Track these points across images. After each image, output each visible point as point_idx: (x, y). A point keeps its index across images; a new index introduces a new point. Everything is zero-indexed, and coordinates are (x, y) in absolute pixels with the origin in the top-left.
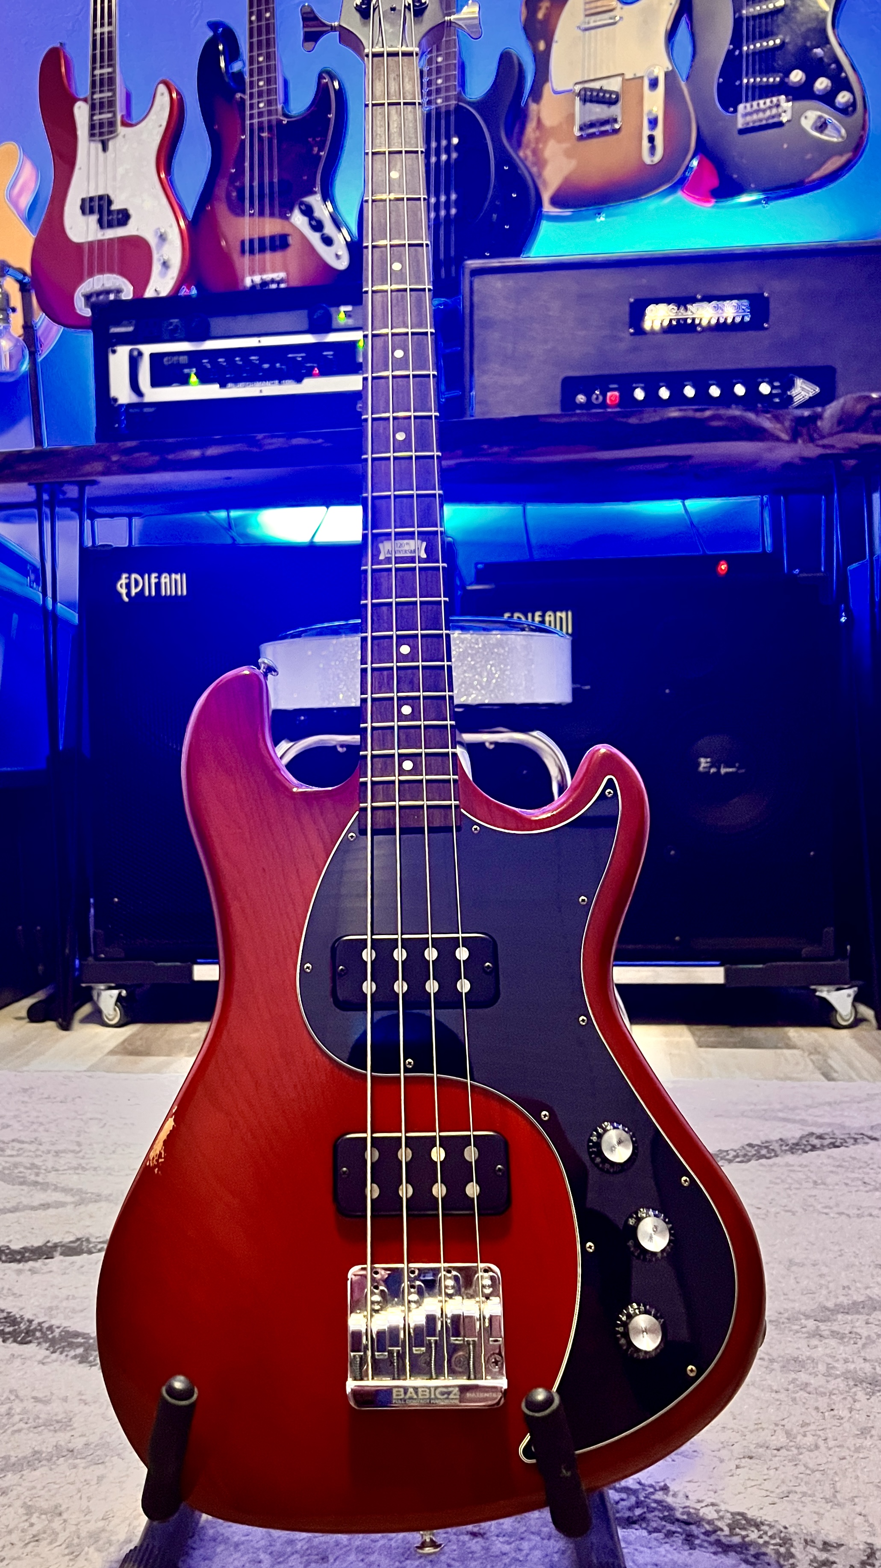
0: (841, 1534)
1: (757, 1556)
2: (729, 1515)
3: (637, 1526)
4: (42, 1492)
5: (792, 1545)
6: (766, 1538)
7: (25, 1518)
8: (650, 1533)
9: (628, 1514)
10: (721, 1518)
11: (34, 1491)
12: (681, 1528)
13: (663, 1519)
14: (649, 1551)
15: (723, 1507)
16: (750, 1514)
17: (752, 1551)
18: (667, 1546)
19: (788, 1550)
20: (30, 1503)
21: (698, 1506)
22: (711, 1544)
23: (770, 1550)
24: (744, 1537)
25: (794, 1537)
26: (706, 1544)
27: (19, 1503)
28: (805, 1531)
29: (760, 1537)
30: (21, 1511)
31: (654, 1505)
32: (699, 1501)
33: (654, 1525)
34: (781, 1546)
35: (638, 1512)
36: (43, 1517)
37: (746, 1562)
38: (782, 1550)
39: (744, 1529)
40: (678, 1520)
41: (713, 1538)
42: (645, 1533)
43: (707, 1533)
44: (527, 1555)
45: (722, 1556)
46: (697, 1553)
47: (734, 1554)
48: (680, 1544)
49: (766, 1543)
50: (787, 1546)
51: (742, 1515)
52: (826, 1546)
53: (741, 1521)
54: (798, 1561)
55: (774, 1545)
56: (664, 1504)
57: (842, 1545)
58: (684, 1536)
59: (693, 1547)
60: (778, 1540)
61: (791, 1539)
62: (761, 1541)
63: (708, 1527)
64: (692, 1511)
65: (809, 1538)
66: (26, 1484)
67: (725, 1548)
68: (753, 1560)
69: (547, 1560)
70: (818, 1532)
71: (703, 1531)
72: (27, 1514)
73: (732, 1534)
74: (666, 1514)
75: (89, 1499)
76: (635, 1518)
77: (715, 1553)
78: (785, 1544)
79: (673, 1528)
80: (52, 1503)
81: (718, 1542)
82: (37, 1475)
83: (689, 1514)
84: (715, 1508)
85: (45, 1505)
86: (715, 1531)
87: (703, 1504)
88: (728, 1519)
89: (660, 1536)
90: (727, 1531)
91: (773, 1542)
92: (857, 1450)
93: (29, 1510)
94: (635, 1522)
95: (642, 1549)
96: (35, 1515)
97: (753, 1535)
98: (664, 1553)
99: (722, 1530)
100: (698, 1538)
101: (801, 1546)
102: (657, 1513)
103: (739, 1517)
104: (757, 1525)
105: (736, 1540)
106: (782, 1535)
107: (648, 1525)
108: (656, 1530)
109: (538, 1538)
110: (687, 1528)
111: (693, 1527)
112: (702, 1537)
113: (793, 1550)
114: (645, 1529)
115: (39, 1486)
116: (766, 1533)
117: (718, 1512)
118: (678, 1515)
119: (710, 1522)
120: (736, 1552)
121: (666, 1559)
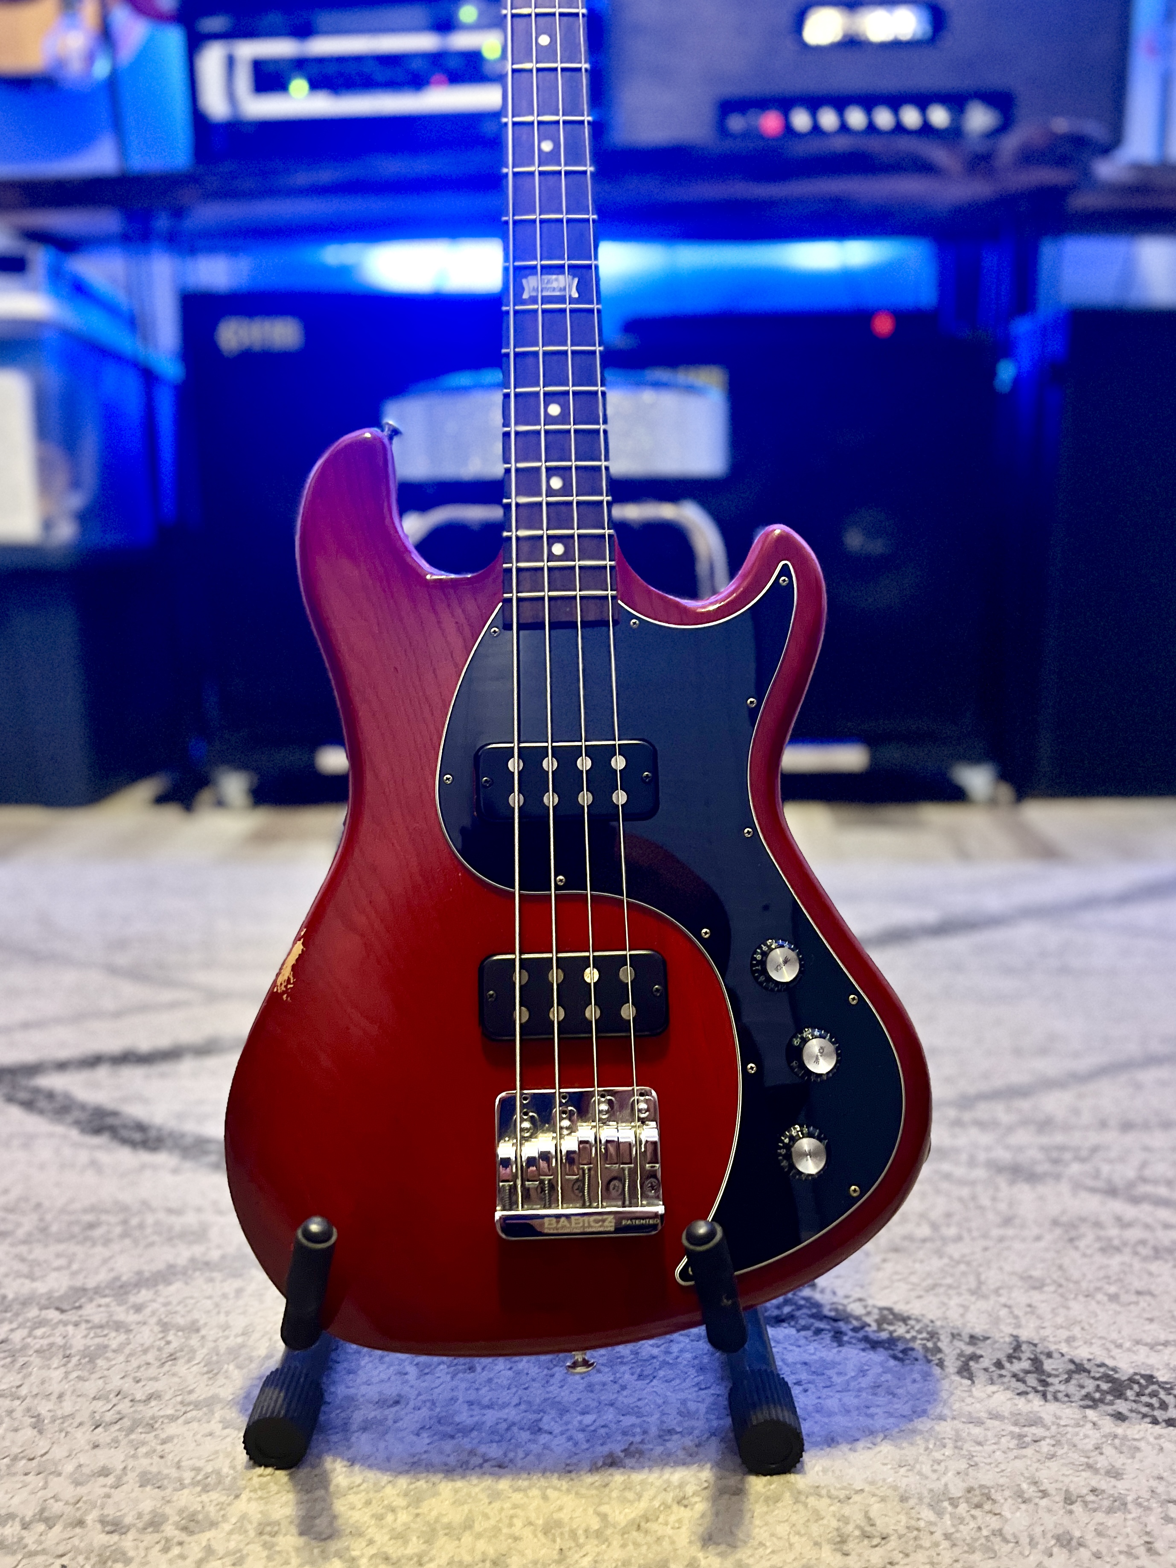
0: (986, 1327)
1: (905, 1351)
2: (876, 1311)
3: (785, 1325)
4: (179, 1308)
5: (939, 1339)
6: (913, 1333)
7: (160, 1336)
8: (798, 1331)
9: (776, 1312)
10: (869, 1314)
11: (169, 1308)
12: (829, 1324)
13: (813, 1316)
14: (798, 1349)
15: (870, 1302)
16: (897, 1308)
17: (901, 1346)
18: (815, 1344)
19: (935, 1344)
20: (165, 1320)
21: (845, 1302)
22: (860, 1340)
23: (917, 1345)
24: (891, 1333)
25: (941, 1332)
26: (854, 1341)
27: (153, 1320)
28: (951, 1325)
29: (908, 1332)
30: (157, 1329)
31: (802, 1302)
32: (847, 1297)
33: (802, 1322)
34: (928, 1340)
35: (787, 1310)
36: (180, 1334)
37: (895, 1358)
38: (930, 1345)
39: (891, 1324)
40: (826, 1317)
41: (860, 1335)
42: (793, 1331)
43: (855, 1330)
44: (677, 1357)
45: (872, 1352)
46: (845, 1350)
47: (882, 1350)
48: (828, 1342)
49: (914, 1339)
50: (935, 1340)
51: (890, 1310)
52: (973, 1339)
53: (889, 1316)
54: (946, 1355)
55: (922, 1339)
56: (812, 1301)
57: (988, 1338)
58: (832, 1333)
59: (841, 1344)
60: (924, 1335)
61: (937, 1333)
62: (908, 1336)
63: (855, 1323)
64: (840, 1307)
65: (955, 1331)
66: (161, 1300)
67: (874, 1345)
68: (900, 1355)
69: (696, 1362)
70: (964, 1325)
71: (851, 1327)
72: (163, 1332)
73: (880, 1329)
74: (814, 1311)
75: (227, 1313)
76: (783, 1317)
77: (863, 1350)
78: (932, 1337)
79: (821, 1325)
80: (189, 1318)
81: (866, 1339)
82: (174, 1290)
83: (836, 1310)
84: (863, 1303)
85: (181, 1321)
86: (862, 1328)
87: (851, 1300)
88: (876, 1315)
89: (809, 1333)
90: (874, 1327)
91: (920, 1336)
92: (1001, 1239)
93: (165, 1327)
94: (783, 1321)
95: (791, 1348)
96: (172, 1332)
97: (900, 1330)
98: (812, 1351)
99: (869, 1325)
100: (846, 1334)
101: (948, 1340)
102: (805, 1311)
103: (886, 1312)
104: (905, 1320)
105: (884, 1335)
106: (929, 1329)
107: (797, 1323)
108: (805, 1328)
109: (687, 1341)
110: (835, 1324)
111: (841, 1324)
112: (851, 1333)
113: (939, 1344)
114: (793, 1327)
115: (175, 1302)
116: (913, 1328)
117: (865, 1307)
118: (826, 1311)
119: (858, 1318)
120: (883, 1347)
121: (814, 1357)
